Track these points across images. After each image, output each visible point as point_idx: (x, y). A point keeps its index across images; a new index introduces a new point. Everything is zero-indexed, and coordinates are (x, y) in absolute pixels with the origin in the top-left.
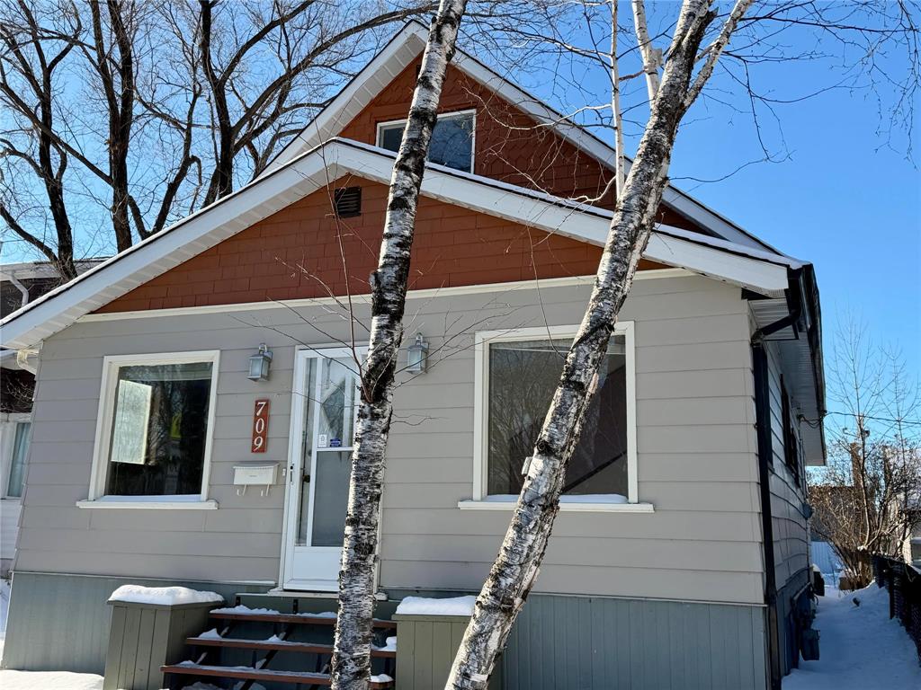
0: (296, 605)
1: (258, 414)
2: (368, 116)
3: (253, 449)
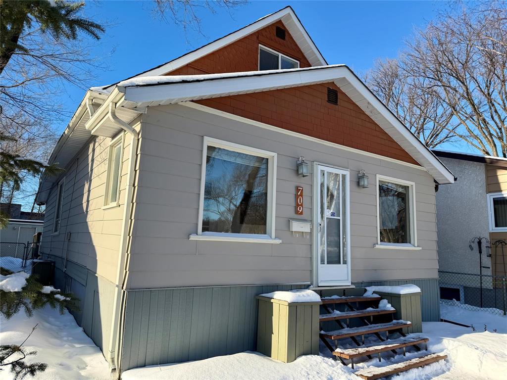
1: (299, 194)
2: (255, 38)
3: (297, 212)
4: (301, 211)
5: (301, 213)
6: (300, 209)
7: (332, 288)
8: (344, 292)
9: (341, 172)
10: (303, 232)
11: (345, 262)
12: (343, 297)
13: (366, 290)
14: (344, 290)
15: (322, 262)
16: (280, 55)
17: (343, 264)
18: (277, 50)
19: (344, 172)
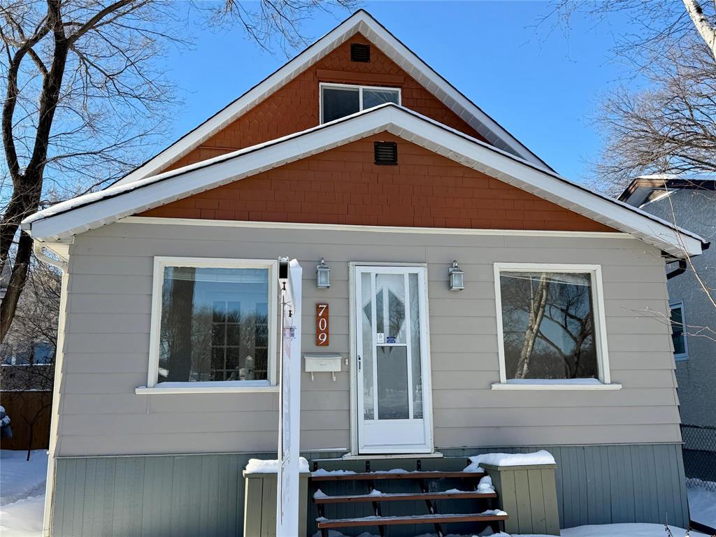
0: (368, 465)
1: (320, 315)
2: (311, 75)
3: (318, 343)
4: (324, 340)
5: (326, 343)
6: (323, 337)
7: (389, 457)
8: (419, 463)
9: (406, 271)
10: (332, 372)
11: (419, 415)
12: (416, 472)
13: (469, 462)
14: (419, 461)
15: (368, 416)
16: (361, 88)
17: (415, 417)
18: (355, 82)
19: (414, 270)
